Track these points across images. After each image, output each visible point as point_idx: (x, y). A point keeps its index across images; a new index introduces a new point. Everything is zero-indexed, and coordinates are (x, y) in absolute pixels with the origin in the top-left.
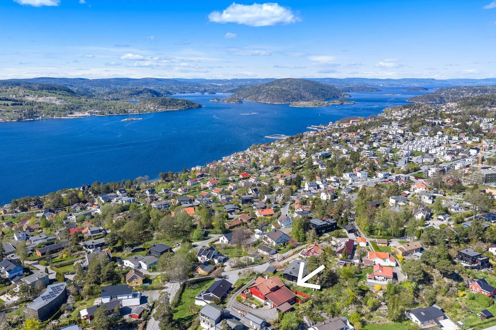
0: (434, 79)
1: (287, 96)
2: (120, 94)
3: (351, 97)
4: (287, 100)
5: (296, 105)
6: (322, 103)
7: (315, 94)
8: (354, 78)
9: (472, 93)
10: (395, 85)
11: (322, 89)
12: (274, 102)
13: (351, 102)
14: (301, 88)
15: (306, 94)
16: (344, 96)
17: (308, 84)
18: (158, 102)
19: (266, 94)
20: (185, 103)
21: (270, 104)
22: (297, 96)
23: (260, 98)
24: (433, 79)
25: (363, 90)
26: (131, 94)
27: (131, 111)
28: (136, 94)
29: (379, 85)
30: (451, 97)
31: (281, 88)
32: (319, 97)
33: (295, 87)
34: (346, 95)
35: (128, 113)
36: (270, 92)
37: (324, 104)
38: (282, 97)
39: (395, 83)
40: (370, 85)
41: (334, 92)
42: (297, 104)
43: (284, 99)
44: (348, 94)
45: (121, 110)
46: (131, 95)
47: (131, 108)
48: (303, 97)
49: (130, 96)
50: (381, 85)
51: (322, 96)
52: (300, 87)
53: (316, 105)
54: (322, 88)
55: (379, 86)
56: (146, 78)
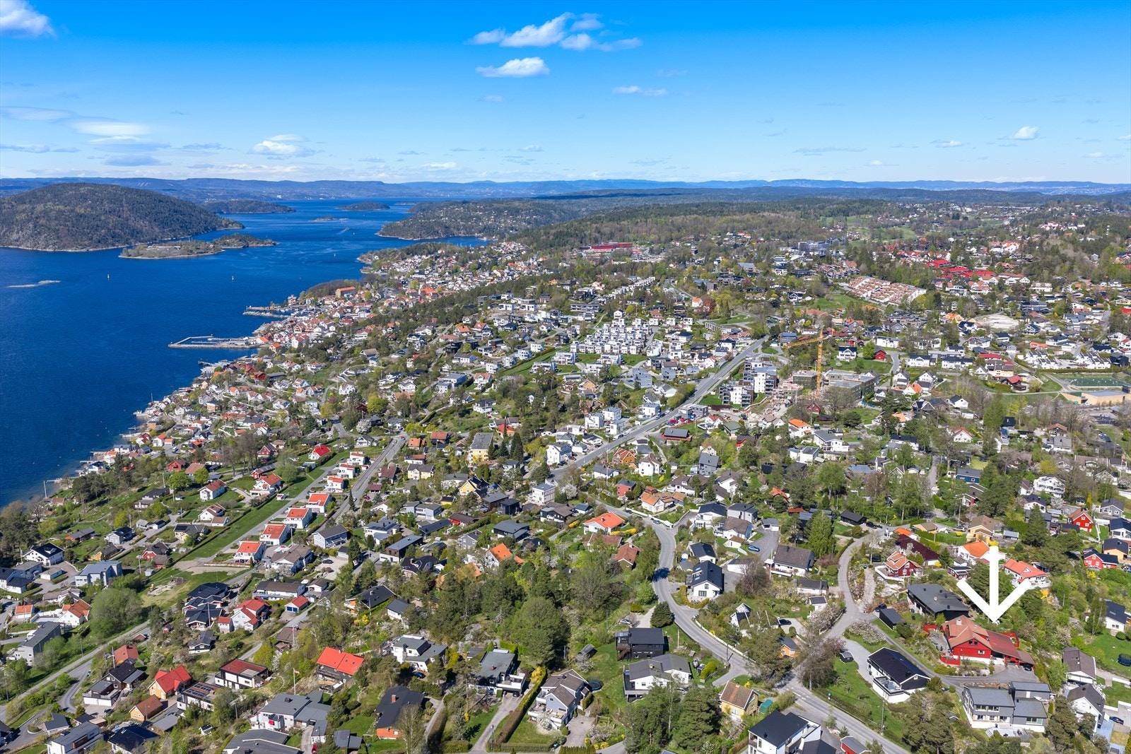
0: (383, 184)
1: (97, 230)
3: (244, 227)
4: (99, 242)
5: (139, 255)
6: (202, 246)
7: (163, 224)
8: (209, 180)
9: (496, 217)
10: (308, 196)
11: (176, 211)
12: (64, 247)
13: (265, 242)
14: (125, 209)
15: (142, 224)
16: (227, 226)
17: (140, 199)
19: (31, 226)
21: (54, 252)
22: (122, 229)
23: (15, 236)
24: (380, 183)
25: (252, 209)
29: (273, 196)
30: (463, 225)
31: (72, 211)
32: (174, 231)
33: (107, 206)
34: (233, 223)
36: (42, 221)
37: (208, 249)
38: (84, 234)
39: (306, 191)
40: (255, 197)
41: (202, 216)
42: (141, 252)
43: (91, 239)
44: (236, 222)
48: (138, 233)
50: (280, 197)
51: (182, 227)
52: (122, 206)
53: (191, 251)
54: (176, 208)
55: (275, 199)
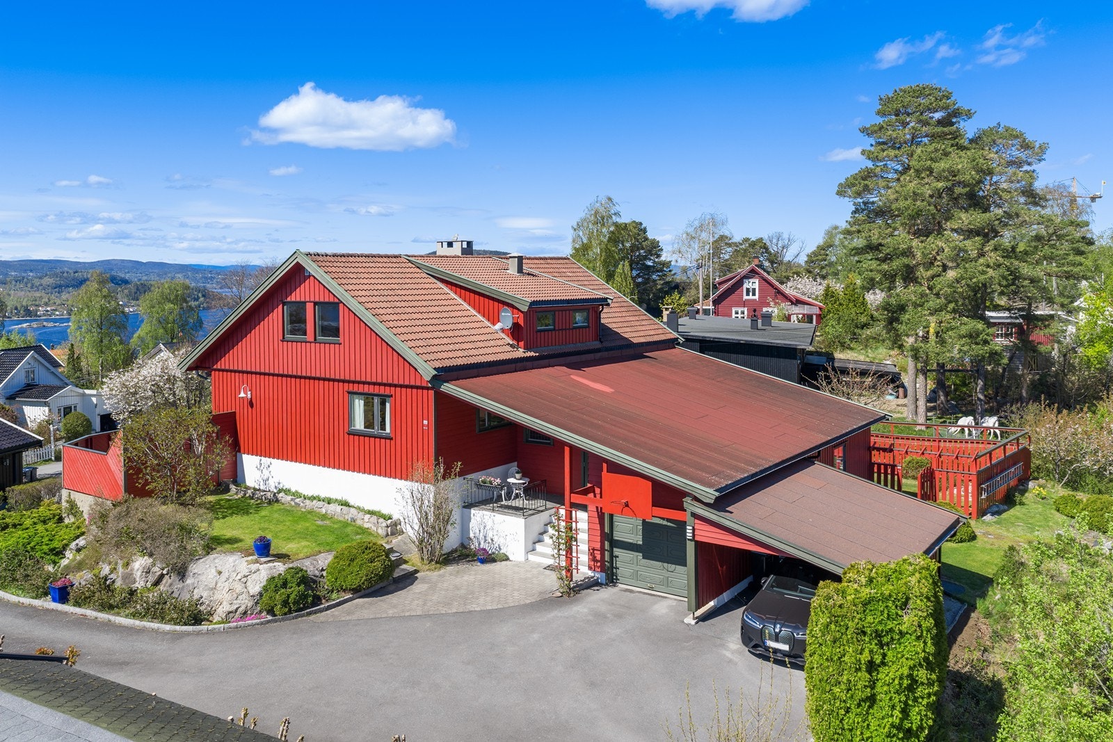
2: (29, 285)
18: (126, 291)
20: (200, 295)
26: (60, 286)
27: (48, 311)
28: (74, 286)
35: (36, 315)
45: (16, 309)
46: (59, 288)
47: (46, 304)
49: (57, 290)
56: (108, 261)
